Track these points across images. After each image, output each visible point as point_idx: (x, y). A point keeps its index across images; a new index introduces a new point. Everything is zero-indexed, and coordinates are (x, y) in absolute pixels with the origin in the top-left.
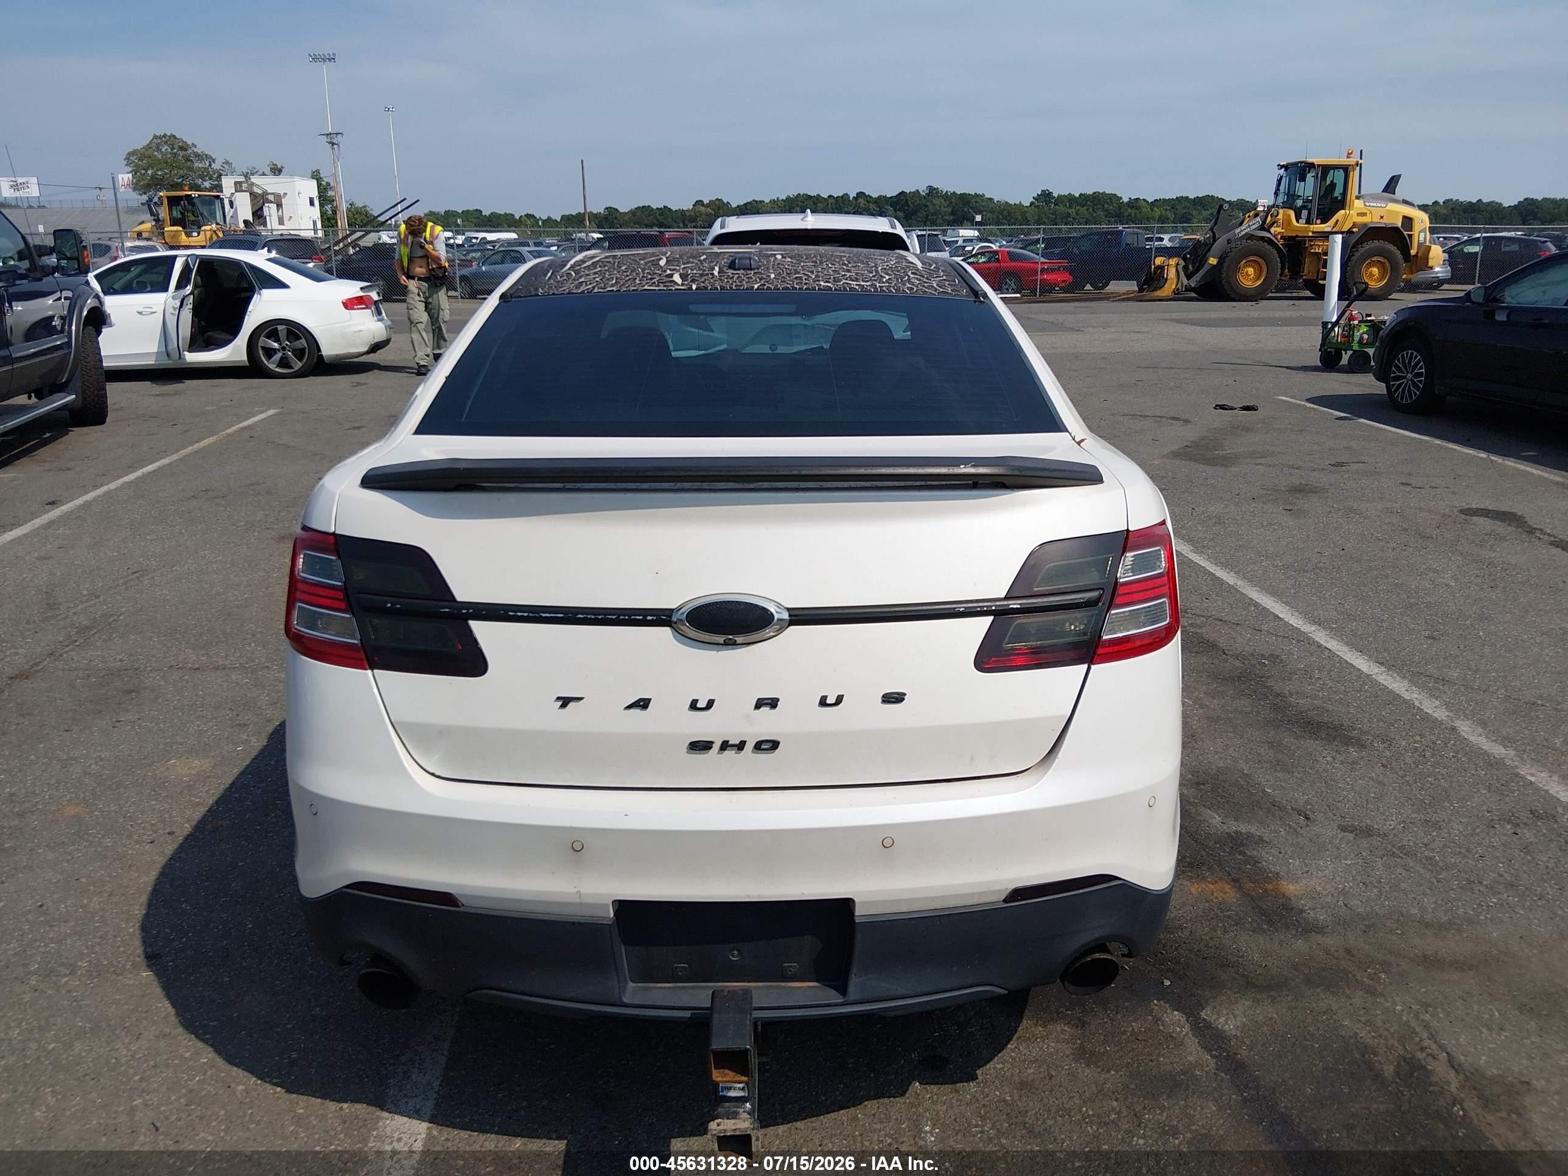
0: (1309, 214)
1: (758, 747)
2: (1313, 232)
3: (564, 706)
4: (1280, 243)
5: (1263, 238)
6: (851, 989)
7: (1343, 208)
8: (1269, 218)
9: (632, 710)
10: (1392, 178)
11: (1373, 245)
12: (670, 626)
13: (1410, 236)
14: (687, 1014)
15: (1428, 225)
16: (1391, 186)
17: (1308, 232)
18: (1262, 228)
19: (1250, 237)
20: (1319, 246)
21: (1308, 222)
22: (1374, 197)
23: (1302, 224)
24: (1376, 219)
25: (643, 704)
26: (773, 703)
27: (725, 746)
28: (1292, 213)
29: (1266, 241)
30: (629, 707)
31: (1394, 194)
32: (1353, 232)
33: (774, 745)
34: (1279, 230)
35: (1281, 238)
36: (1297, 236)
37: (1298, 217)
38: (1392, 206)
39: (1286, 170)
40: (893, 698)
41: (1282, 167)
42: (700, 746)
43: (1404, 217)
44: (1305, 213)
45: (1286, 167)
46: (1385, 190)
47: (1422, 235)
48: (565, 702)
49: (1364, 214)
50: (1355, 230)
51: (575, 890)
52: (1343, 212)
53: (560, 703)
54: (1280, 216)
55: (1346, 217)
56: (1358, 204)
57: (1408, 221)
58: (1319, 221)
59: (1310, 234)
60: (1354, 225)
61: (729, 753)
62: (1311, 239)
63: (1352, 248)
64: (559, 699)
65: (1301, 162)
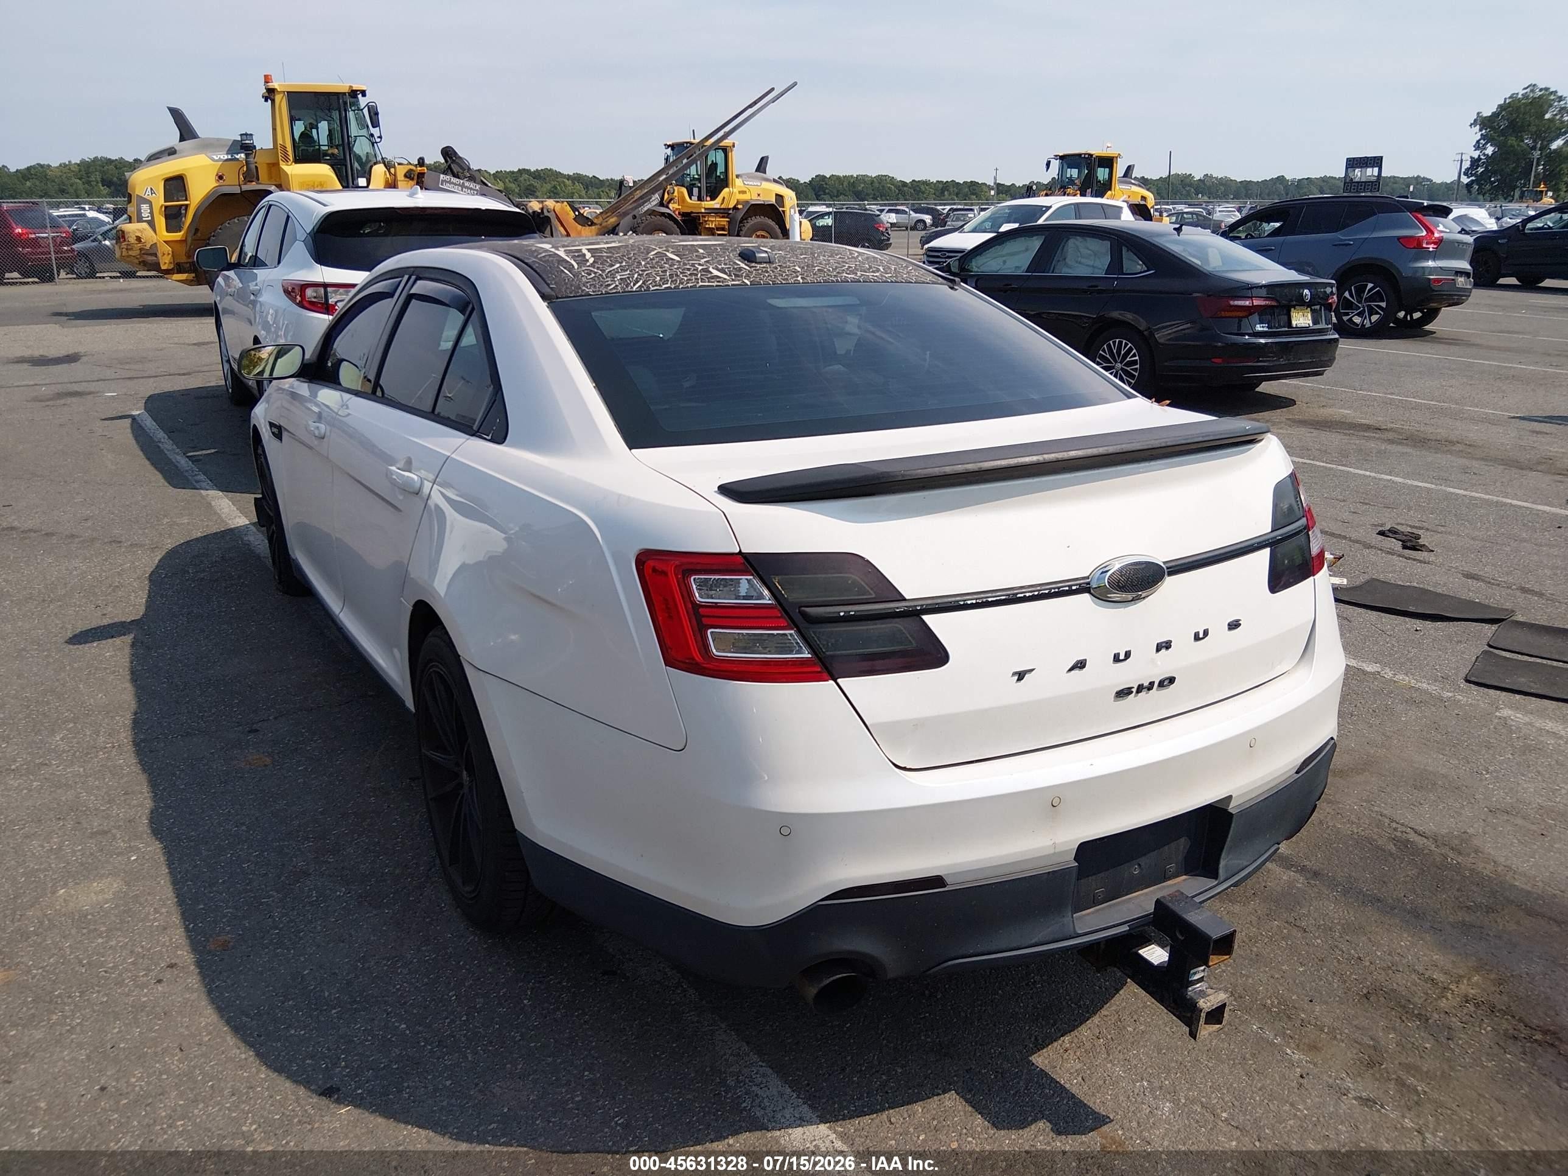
0: (700, 192)
1: (1161, 684)
2: (705, 209)
3: (1019, 679)
4: (679, 218)
5: (663, 214)
6: (1221, 871)
7: (727, 186)
8: (666, 196)
9: (1073, 672)
10: (762, 159)
11: (756, 221)
12: (1089, 592)
13: (784, 211)
14: (1125, 928)
15: (796, 202)
16: (762, 166)
17: (701, 208)
18: (661, 204)
19: (652, 212)
20: (712, 221)
21: (700, 199)
22: (750, 176)
23: (694, 201)
24: (755, 197)
25: (1080, 665)
26: (1167, 645)
27: (1140, 689)
28: (684, 190)
29: (666, 217)
30: (1071, 670)
31: (765, 173)
32: (738, 209)
33: (1172, 680)
34: (676, 206)
35: (679, 213)
36: (692, 212)
37: (690, 195)
38: (766, 185)
39: (672, 149)
40: (1234, 625)
41: (669, 146)
42: (1123, 693)
43: (777, 195)
44: (695, 191)
45: (672, 147)
46: (758, 169)
47: (792, 211)
48: (1021, 676)
49: (744, 192)
50: (740, 206)
51: (1052, 842)
52: (726, 190)
53: (1016, 678)
54: (676, 194)
55: (731, 194)
56: (738, 182)
57: (780, 198)
58: (708, 198)
59: (703, 211)
60: (738, 202)
61: (1143, 694)
62: (704, 215)
63: (741, 222)
64: (1014, 674)
65: (687, 143)
